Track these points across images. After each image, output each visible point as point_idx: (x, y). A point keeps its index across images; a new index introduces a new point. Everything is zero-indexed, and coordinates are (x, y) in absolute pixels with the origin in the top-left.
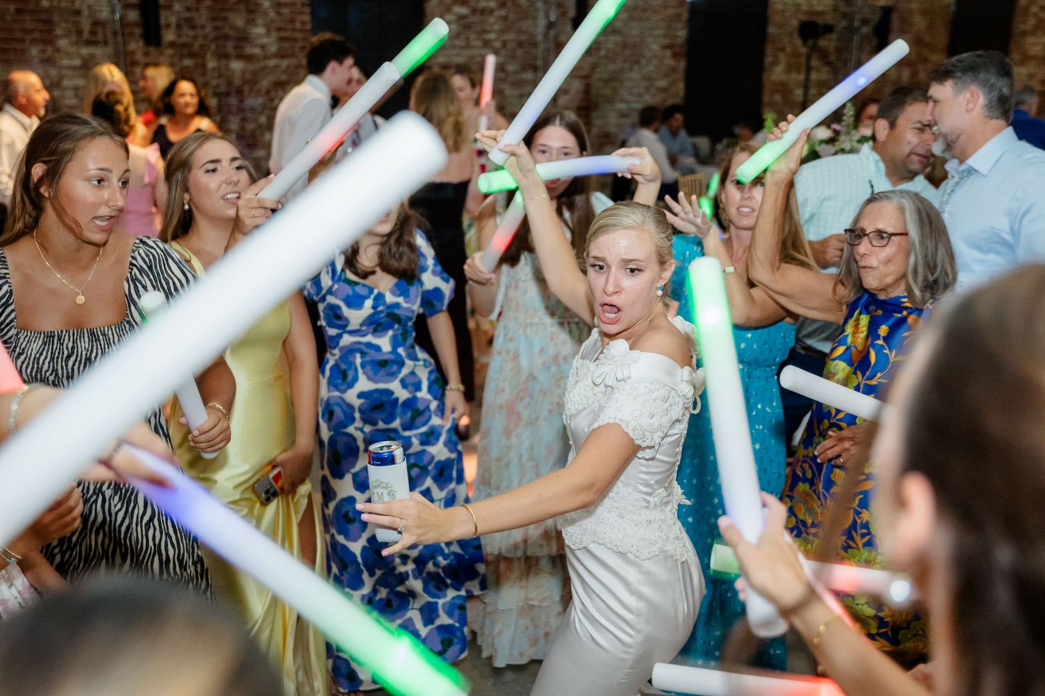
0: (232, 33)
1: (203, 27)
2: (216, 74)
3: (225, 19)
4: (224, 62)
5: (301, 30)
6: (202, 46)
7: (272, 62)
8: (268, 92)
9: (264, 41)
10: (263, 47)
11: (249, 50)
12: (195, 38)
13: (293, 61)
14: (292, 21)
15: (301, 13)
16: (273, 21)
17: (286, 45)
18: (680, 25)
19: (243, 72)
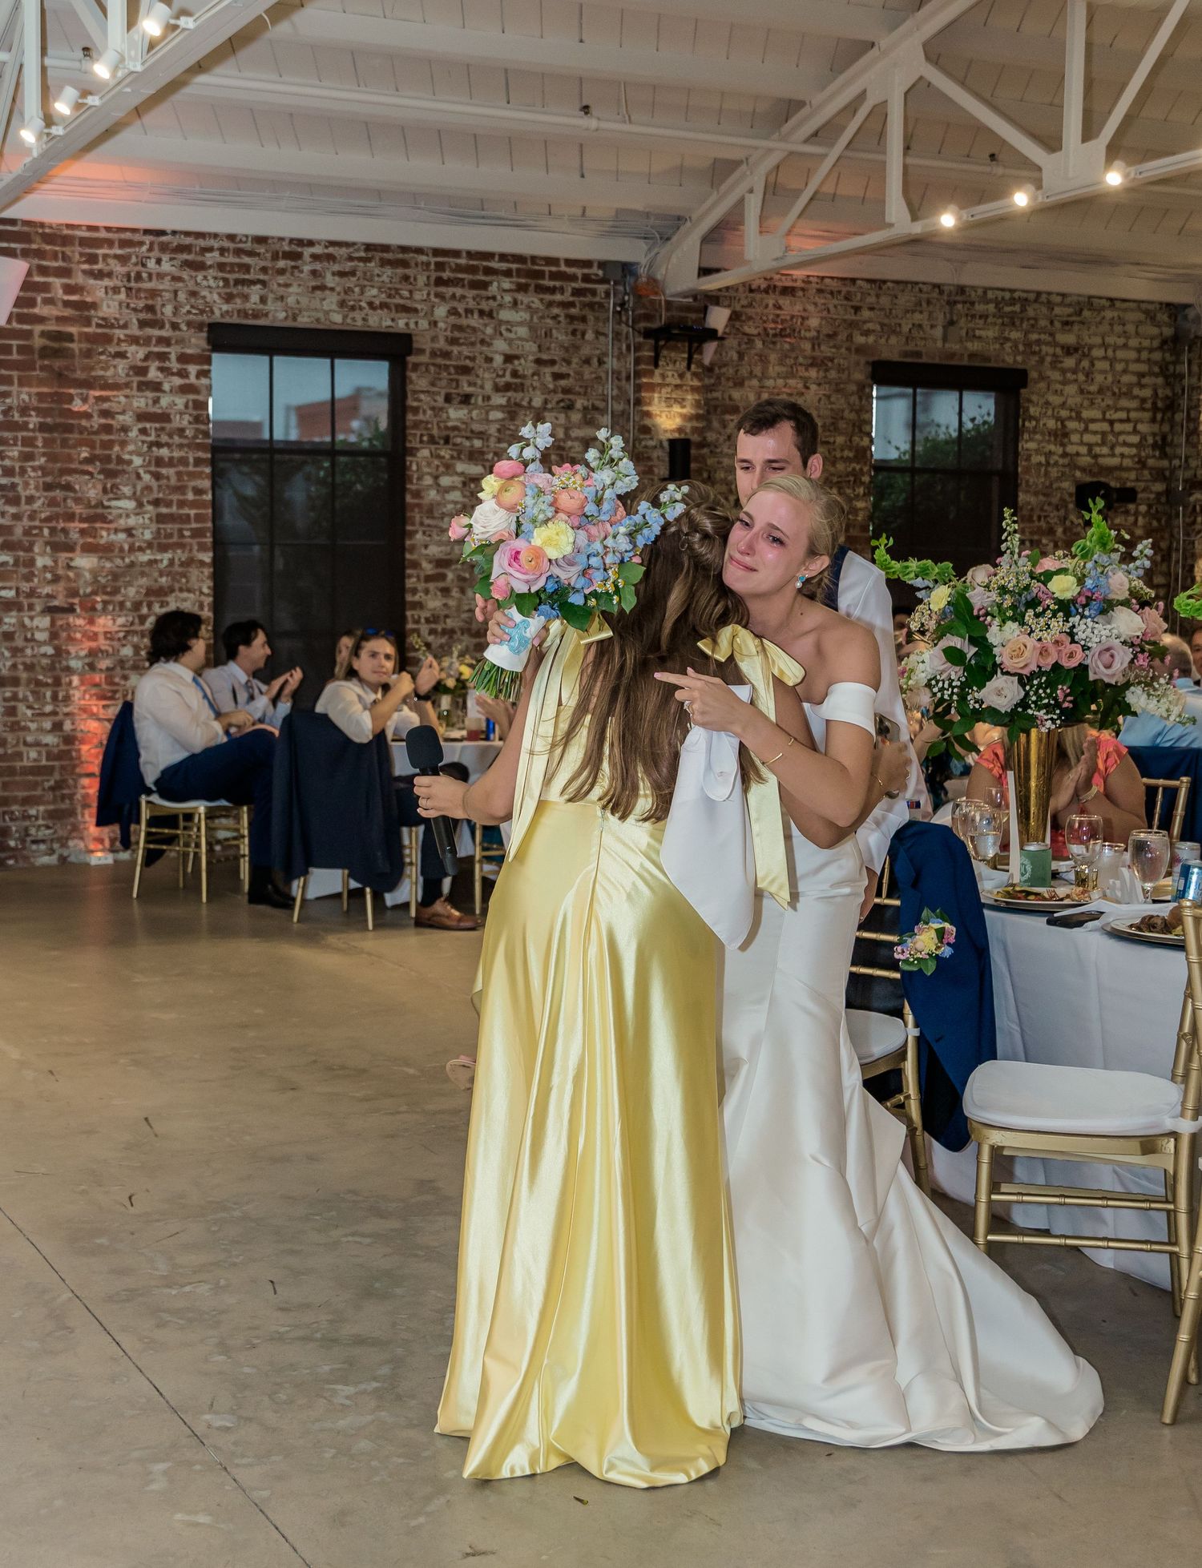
0: (78, 509)
1: (30, 500)
2: (49, 576)
3: (68, 487)
4: (63, 556)
5: (193, 504)
6: (27, 532)
7: (144, 557)
8: (137, 606)
9: (132, 521)
10: (129, 531)
11: (105, 537)
12: (17, 517)
13: (181, 555)
14: (181, 489)
15: (192, 475)
16: (148, 488)
17: (169, 527)
18: (861, 490)
19: (95, 573)
